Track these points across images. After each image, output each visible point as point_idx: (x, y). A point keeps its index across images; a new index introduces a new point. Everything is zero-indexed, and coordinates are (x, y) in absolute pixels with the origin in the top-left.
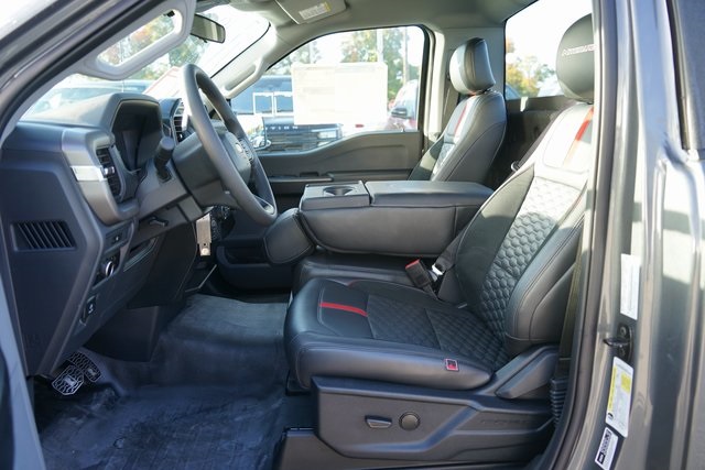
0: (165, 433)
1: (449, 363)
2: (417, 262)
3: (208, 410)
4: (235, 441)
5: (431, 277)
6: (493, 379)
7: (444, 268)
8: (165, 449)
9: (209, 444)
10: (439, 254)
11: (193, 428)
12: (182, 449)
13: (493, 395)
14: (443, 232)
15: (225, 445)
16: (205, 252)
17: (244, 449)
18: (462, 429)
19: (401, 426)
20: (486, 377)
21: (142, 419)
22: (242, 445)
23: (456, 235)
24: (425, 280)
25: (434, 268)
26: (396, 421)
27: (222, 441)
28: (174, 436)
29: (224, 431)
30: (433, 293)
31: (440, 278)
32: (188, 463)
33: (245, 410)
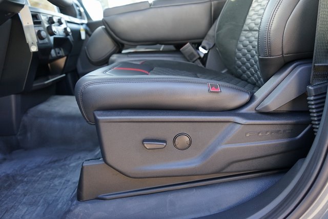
0: (20, 179)
1: (212, 86)
2: (188, 44)
3: (55, 162)
4: (65, 179)
5: (199, 54)
6: (252, 98)
7: (207, 48)
8: (15, 189)
9: (47, 182)
10: (203, 38)
11: (40, 173)
12: (26, 188)
13: (254, 112)
14: (204, 21)
15: (57, 182)
16: (34, 49)
17: (70, 183)
18: (229, 143)
19: (175, 146)
20: (246, 97)
21: (9, 172)
22: (69, 181)
23: (214, 22)
24: (195, 56)
25: (200, 48)
26: (170, 142)
27: (56, 179)
28: (26, 179)
29: (60, 173)
30: (201, 65)
31: (206, 55)
32: (26, 197)
33: (79, 158)
